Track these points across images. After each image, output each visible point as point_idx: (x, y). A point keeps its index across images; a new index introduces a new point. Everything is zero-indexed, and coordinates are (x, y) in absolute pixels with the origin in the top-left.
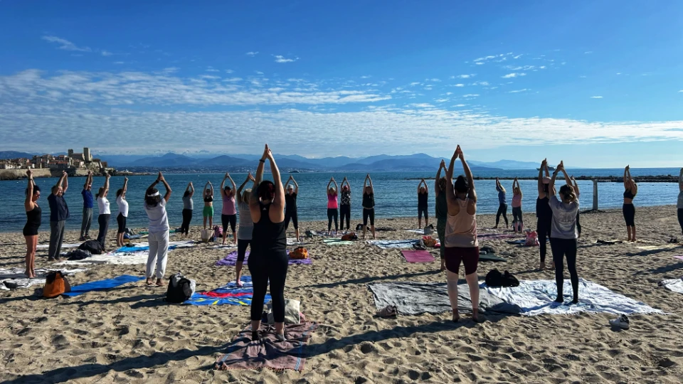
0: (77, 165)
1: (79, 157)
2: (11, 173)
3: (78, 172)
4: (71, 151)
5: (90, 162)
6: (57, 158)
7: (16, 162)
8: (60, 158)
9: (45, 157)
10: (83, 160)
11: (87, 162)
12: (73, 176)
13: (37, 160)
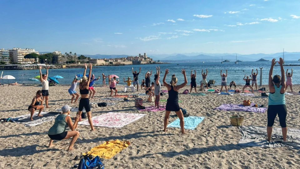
0: (142, 60)
1: (142, 57)
2: (119, 63)
3: (142, 62)
4: (140, 54)
5: (146, 59)
6: (135, 57)
7: (121, 59)
8: (136, 57)
9: (131, 57)
10: (144, 58)
11: (145, 59)
12: (140, 64)
13: (129, 58)
